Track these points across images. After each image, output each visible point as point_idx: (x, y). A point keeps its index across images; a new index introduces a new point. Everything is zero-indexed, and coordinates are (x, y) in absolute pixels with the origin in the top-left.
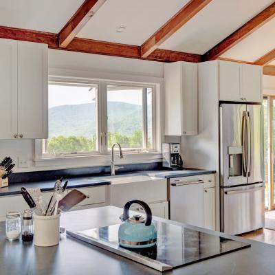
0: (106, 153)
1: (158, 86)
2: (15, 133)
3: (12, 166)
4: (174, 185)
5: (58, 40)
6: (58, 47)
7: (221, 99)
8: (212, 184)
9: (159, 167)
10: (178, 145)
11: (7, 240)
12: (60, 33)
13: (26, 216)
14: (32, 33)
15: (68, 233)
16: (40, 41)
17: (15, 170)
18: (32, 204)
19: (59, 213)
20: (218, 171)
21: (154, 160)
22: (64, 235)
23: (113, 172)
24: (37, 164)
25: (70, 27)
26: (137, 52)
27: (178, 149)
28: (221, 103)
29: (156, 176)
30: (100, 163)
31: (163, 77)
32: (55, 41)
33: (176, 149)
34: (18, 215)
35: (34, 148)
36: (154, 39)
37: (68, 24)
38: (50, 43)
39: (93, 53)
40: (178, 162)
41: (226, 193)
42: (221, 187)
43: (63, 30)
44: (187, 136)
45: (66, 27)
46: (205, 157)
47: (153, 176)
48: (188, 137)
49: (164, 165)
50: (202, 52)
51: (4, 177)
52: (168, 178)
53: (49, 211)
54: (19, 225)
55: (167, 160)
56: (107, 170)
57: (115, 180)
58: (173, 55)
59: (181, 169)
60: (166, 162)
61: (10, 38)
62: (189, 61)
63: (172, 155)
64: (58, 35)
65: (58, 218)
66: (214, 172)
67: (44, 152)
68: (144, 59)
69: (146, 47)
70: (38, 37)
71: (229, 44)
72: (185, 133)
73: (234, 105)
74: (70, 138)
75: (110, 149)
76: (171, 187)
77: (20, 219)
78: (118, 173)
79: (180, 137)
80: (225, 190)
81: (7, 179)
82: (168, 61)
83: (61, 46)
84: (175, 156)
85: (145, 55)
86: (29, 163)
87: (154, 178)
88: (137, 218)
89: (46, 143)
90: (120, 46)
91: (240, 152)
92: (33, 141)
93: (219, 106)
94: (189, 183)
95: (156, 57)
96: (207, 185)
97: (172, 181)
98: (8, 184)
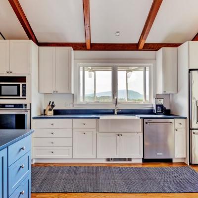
2: (53, 90)
4: (147, 123)
10: (162, 100)
20: (188, 117)
21: (148, 108)
23: (116, 113)
24: (75, 106)
27: (162, 102)
28: (190, 70)
31: (156, 59)
32: (84, 47)
36: (142, 36)
41: (194, 133)
42: (190, 129)
52: (143, 119)
60: (154, 110)
63: (157, 105)
64: (86, 44)
66: (186, 118)
68: (140, 50)
80: (193, 131)
81: (52, 111)
84: (160, 106)
93: (189, 72)
95: (150, 48)
96: (177, 126)
97: (146, 120)
98: (53, 114)
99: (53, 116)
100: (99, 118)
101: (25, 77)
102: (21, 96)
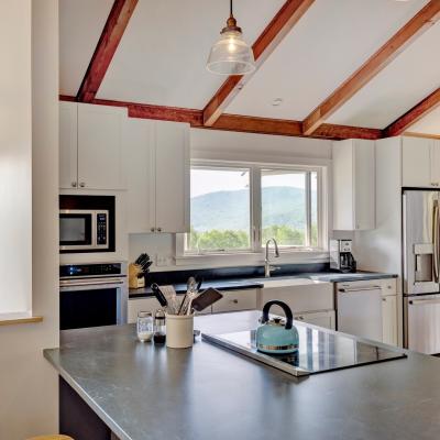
0: (259, 250)
1: (325, 168)
2: (153, 226)
3: (149, 264)
4: (342, 290)
5: (202, 118)
6: (202, 126)
7: (405, 185)
8: (393, 291)
9: (326, 268)
10: (350, 242)
11: (138, 341)
12: (205, 109)
13: (158, 315)
14: (172, 110)
15: (203, 335)
16: (181, 120)
17: (152, 269)
18: (163, 302)
19: (192, 312)
20: (400, 274)
21: (320, 260)
22: (199, 338)
23: (268, 273)
24: (178, 263)
25: (215, 102)
26: (299, 129)
27: (350, 247)
28: (404, 189)
29: (320, 279)
30: (252, 262)
31: (332, 158)
32: (198, 118)
33: (348, 248)
34: (150, 315)
35: (175, 244)
36: (319, 112)
37: (214, 98)
38: (194, 121)
39: (244, 131)
40: (349, 263)
41: (411, 302)
42: (404, 295)
43: (207, 106)
44: (362, 231)
45: (211, 102)
46: (385, 257)
47: (316, 279)
48: (362, 233)
49: (332, 267)
50: (382, 126)
51: (140, 276)
52: (335, 283)
53: (182, 310)
54: (151, 325)
55: (335, 260)
56: (260, 271)
57: (268, 283)
58: (344, 130)
59: (354, 271)
60: (334, 263)
61: (148, 117)
62: (365, 138)
63: (342, 254)
64: (202, 112)
65: (192, 318)
66: (395, 276)
67: (186, 249)
68: (307, 136)
69: (309, 122)
70: (179, 115)
71: (417, 115)
72: (358, 227)
73: (425, 193)
74: (227, 232)
75: (264, 246)
76: (339, 293)
77: (151, 318)
78: (273, 274)
79: (354, 231)
80: (410, 299)
81: (143, 279)
82: (338, 138)
83: (206, 124)
84: (345, 255)
85: (309, 132)
86: (169, 261)
87: (317, 282)
88: (277, 321)
89: (188, 239)
90: (277, 122)
91: (430, 251)
92: (174, 235)
93: (402, 193)
94: (363, 289)
95: (322, 134)
96: (385, 291)
97: (340, 286)
98: (143, 285)
99: (143, 291)
100: (260, 287)
101: (113, 198)
102: (94, 245)
